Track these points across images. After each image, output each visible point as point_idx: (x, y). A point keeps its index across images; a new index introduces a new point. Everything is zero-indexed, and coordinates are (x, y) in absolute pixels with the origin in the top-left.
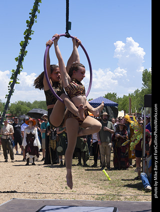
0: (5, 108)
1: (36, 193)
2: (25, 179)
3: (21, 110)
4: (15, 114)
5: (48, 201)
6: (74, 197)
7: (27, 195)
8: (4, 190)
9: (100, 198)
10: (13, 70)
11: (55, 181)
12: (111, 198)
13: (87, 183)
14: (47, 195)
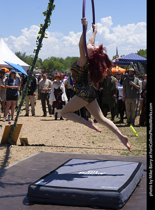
0: (33, 63)
1: (64, 147)
2: (54, 133)
3: (53, 66)
4: (48, 70)
5: (75, 155)
6: (100, 152)
7: (54, 148)
8: (33, 144)
9: (125, 153)
10: (41, 25)
11: (83, 136)
12: (136, 153)
13: (114, 138)
14: (74, 149)
